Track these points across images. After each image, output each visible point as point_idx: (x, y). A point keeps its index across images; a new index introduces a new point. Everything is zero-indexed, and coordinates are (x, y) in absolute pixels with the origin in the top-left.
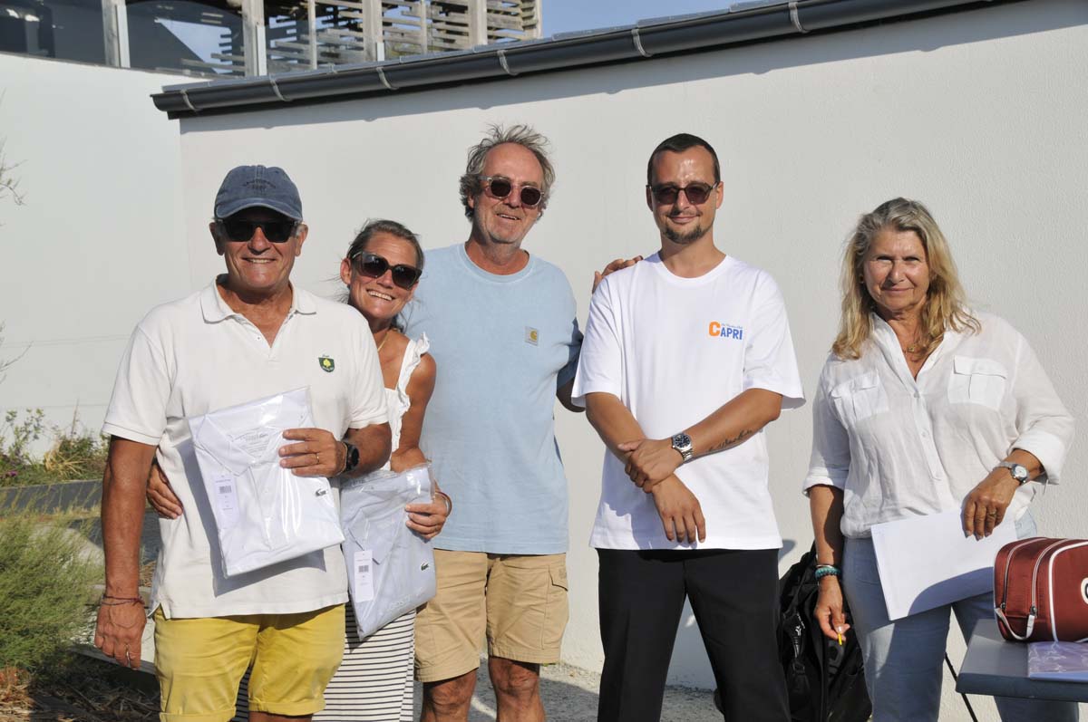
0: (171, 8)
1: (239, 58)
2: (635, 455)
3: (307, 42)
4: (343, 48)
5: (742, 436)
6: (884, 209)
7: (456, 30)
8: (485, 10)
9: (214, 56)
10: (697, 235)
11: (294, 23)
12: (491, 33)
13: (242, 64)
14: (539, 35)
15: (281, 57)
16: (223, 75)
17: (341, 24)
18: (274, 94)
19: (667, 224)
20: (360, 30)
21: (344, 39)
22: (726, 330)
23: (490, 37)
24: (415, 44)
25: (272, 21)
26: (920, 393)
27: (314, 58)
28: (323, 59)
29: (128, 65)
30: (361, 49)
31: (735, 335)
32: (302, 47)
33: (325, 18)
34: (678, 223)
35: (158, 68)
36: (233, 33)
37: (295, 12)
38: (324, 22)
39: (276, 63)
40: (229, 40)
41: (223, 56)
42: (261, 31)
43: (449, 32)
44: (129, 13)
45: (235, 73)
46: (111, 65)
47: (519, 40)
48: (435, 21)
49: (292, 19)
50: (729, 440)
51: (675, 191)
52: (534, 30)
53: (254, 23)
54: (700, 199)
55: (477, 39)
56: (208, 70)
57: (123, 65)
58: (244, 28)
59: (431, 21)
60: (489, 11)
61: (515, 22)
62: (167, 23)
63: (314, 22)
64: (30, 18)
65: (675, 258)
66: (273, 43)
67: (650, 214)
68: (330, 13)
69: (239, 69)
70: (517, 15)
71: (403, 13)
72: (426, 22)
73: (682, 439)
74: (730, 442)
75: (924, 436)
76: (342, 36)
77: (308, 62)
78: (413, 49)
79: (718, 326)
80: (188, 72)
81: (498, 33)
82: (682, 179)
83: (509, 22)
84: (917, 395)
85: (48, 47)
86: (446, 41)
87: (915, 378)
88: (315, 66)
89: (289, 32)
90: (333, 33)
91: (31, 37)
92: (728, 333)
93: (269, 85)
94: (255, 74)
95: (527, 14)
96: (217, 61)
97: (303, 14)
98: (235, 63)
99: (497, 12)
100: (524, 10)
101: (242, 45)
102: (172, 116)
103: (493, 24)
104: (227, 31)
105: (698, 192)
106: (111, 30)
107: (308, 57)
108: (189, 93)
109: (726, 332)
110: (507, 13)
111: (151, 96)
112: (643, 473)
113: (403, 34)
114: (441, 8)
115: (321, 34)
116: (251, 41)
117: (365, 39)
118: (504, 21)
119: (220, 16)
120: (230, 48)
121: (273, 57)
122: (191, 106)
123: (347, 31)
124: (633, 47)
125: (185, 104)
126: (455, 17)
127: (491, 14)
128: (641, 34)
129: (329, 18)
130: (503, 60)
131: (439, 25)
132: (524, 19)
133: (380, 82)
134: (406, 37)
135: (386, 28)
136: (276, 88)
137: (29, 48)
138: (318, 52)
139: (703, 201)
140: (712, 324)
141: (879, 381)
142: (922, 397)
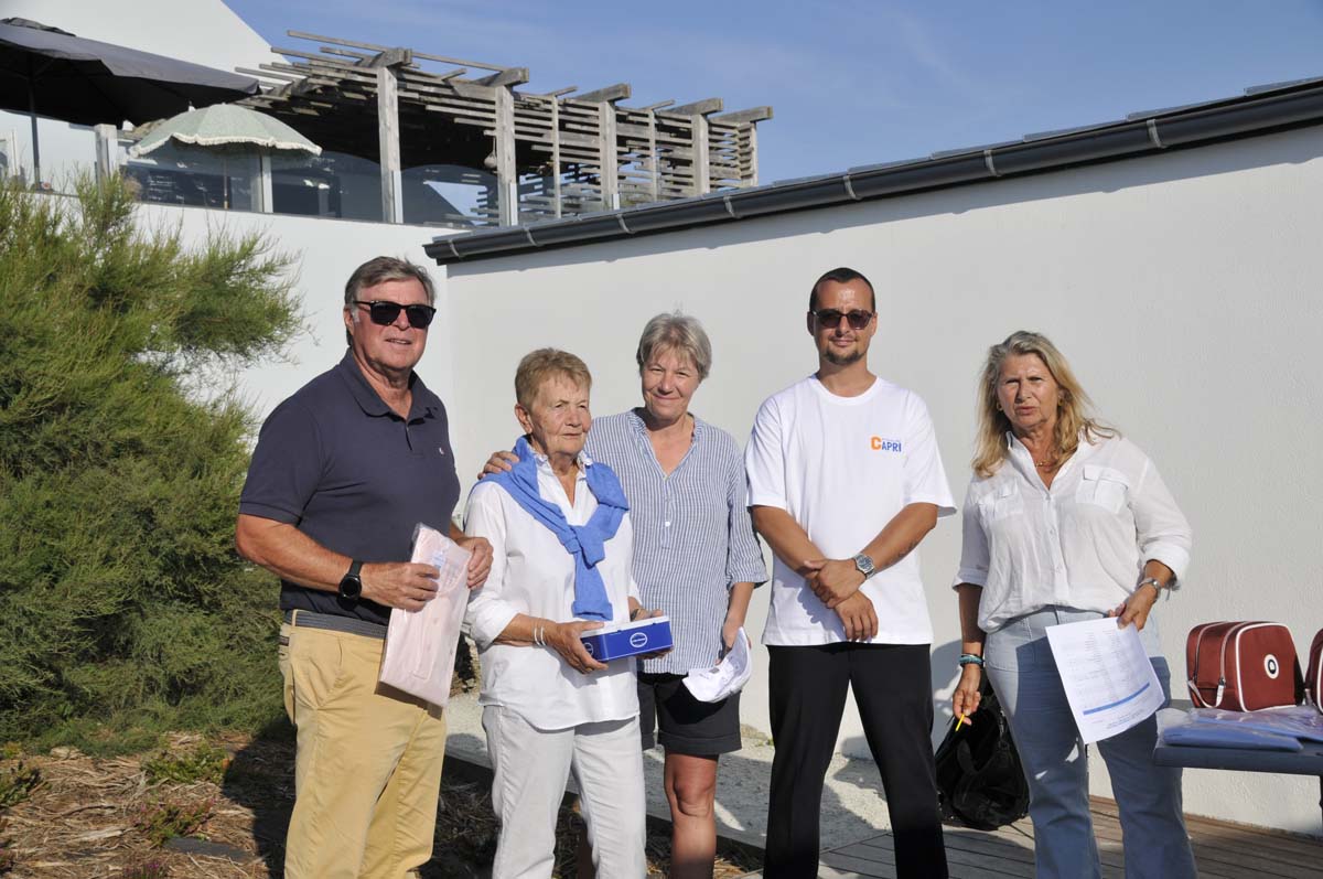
0: (436, 171)
1: (494, 211)
2: (822, 575)
3: (552, 196)
4: (583, 199)
7: (682, 181)
8: (708, 163)
9: (473, 210)
11: (540, 179)
12: (713, 182)
13: (496, 216)
14: (755, 183)
15: (530, 208)
16: (480, 226)
17: (581, 179)
18: (527, 240)
19: (828, 347)
20: (599, 184)
21: (584, 192)
23: (712, 186)
24: (645, 194)
25: (522, 178)
27: (559, 208)
28: (567, 210)
29: (402, 221)
30: (600, 200)
31: (894, 448)
32: (548, 200)
33: (567, 175)
34: (839, 346)
35: (427, 223)
36: (489, 189)
37: (542, 170)
38: (567, 178)
39: (526, 214)
40: (485, 196)
41: (482, 210)
42: (514, 187)
43: (676, 183)
44: (403, 175)
45: (490, 224)
46: (388, 222)
47: (738, 188)
48: (664, 174)
49: (539, 176)
50: (901, 554)
52: (751, 180)
53: (507, 181)
55: (701, 188)
56: (467, 222)
57: (397, 221)
58: (499, 186)
59: (659, 174)
60: (711, 164)
61: (734, 173)
62: (434, 185)
63: (559, 178)
64: (323, 186)
65: (833, 379)
66: (523, 198)
68: (572, 170)
69: (493, 220)
70: (735, 167)
71: (635, 168)
72: (656, 175)
73: (865, 561)
74: (903, 555)
76: (582, 189)
77: (553, 212)
78: (643, 198)
80: (451, 224)
81: (718, 183)
82: (844, 306)
83: (729, 173)
84: (1048, 499)
85: (336, 209)
86: (673, 190)
87: (1048, 486)
88: (559, 215)
89: (536, 187)
90: (574, 187)
91: (323, 203)
93: (523, 233)
94: (509, 224)
95: (744, 165)
96: (475, 215)
97: (549, 172)
98: (490, 215)
99: (718, 165)
100: (742, 162)
101: (497, 199)
102: (440, 263)
103: (715, 175)
104: (484, 189)
106: (388, 191)
107: (553, 208)
108: (455, 243)
109: (885, 447)
110: (726, 165)
111: (423, 246)
113: (635, 186)
114: (669, 163)
115: (566, 189)
116: (504, 196)
117: (602, 192)
118: (725, 172)
119: (477, 176)
120: (485, 203)
121: (523, 210)
122: (457, 254)
123: (586, 184)
124: (845, 191)
125: (451, 251)
126: (681, 170)
127: (713, 167)
128: (852, 180)
129: (571, 174)
130: (729, 206)
131: (667, 177)
132: (742, 170)
133: (620, 227)
134: (638, 189)
135: (622, 181)
136: (529, 235)
137: (321, 210)
138: (562, 204)
139: (863, 327)
140: (873, 439)
141: (1016, 489)
142: (1052, 500)
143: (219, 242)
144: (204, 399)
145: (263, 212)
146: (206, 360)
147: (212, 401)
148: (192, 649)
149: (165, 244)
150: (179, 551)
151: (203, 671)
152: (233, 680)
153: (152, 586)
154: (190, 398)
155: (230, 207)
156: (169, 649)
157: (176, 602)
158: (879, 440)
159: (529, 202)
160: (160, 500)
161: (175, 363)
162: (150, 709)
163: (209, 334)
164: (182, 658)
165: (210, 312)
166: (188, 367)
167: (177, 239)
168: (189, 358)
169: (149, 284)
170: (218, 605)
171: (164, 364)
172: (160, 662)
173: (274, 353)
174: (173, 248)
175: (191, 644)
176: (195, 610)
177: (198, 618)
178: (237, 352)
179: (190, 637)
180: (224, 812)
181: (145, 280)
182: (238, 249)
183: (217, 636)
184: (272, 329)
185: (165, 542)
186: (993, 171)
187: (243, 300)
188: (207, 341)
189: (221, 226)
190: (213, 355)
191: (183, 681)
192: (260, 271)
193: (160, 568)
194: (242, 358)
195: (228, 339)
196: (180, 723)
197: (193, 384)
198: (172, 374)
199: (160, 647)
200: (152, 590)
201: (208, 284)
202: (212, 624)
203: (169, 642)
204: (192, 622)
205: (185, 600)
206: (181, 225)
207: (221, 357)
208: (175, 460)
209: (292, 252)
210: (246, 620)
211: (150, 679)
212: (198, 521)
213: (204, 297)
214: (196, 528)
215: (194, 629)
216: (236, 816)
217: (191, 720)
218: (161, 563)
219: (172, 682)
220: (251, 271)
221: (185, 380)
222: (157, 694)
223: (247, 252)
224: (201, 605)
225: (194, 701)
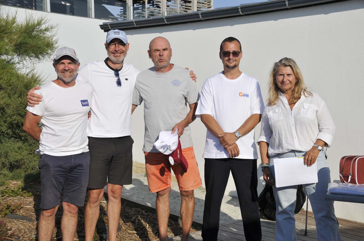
0: (107, 1)
1: (125, 16)
3: (145, 11)
4: (155, 13)
5: (252, 129)
6: (281, 61)
7: (188, 8)
9: (118, 15)
11: (141, 6)
12: (198, 9)
13: (126, 17)
14: (212, 9)
15: (137, 15)
16: (120, 20)
17: (154, 6)
18: (134, 25)
19: (226, 63)
20: (160, 8)
21: (156, 10)
25: (135, 5)
28: (150, 16)
29: (94, 17)
30: (160, 13)
31: (247, 96)
32: (143, 12)
33: (150, 4)
35: (102, 18)
36: (124, 8)
37: (142, 2)
38: (150, 6)
40: (123, 11)
41: (121, 15)
42: (132, 7)
43: (186, 9)
44: (95, 2)
45: (124, 20)
46: (89, 17)
48: (182, 5)
49: (141, 5)
51: (229, 53)
53: (130, 5)
55: (194, 11)
56: (116, 19)
57: (92, 17)
58: (127, 7)
59: (181, 5)
60: (198, 3)
61: (205, 6)
62: (105, 6)
63: (147, 6)
64: (68, 4)
65: (228, 73)
66: (135, 12)
68: (152, 3)
70: (206, 4)
71: (172, 3)
72: (179, 6)
76: (155, 10)
79: (242, 93)
80: (110, 19)
81: (200, 9)
85: (72, 12)
86: (185, 11)
87: (291, 110)
88: (147, 17)
89: (140, 8)
90: (152, 9)
91: (68, 10)
93: (132, 22)
94: (130, 19)
95: (209, 4)
96: (119, 17)
97: (144, 3)
98: (124, 17)
99: (200, 3)
100: (208, 2)
101: (126, 12)
102: (105, 31)
103: (199, 7)
104: (122, 8)
105: (236, 54)
106: (90, 7)
107: (145, 16)
108: (110, 25)
110: (203, 3)
111: (99, 25)
113: (172, 9)
114: (184, 2)
115: (149, 9)
116: (129, 9)
117: (161, 11)
118: (202, 6)
119: (120, 4)
120: (123, 13)
121: (135, 16)
123: (156, 8)
124: (239, 12)
125: (109, 28)
126: (188, 4)
127: (199, 4)
128: (241, 8)
129: (151, 4)
130: (200, 16)
131: (183, 7)
132: (208, 5)
133: (164, 22)
134: (173, 10)
135: (168, 7)
136: (134, 23)
137: (67, 12)
138: (148, 14)
140: (240, 93)
141: (281, 110)
143: (29, 20)
144: (24, 73)
145: (47, 12)
146: (25, 59)
147: (27, 73)
148: (18, 154)
149: (10, 18)
150: (13, 122)
151: (21, 161)
152: (31, 164)
153: (4, 133)
154: (19, 72)
155: (36, 9)
156: (9, 154)
157: (13, 138)
159: (138, 13)
160: (7, 105)
161: (14, 60)
162: (3, 173)
163: (26, 51)
164: (14, 157)
165: (26, 43)
166: (19, 61)
167: (15, 18)
168: (20, 58)
169: (4, 32)
170: (27, 140)
171: (10, 60)
172: (7, 157)
173: (48, 58)
174: (14, 21)
175: (17, 152)
176: (19, 141)
177: (20, 144)
178: (36, 57)
179: (17, 150)
180: (26, 206)
181: (3, 31)
182: (36, 22)
183: (26, 150)
184: (48, 50)
185: (8, 119)
186: (288, 6)
187: (38, 40)
188: (25, 53)
189: (30, 15)
190: (27, 58)
191: (14, 164)
192: (43, 30)
193: (7, 126)
194: (37, 59)
195: (33, 53)
196: (13, 178)
197: (20, 67)
198: (13, 63)
199: (7, 153)
200: (5, 134)
201: (26, 34)
202: (25, 146)
203: (10, 151)
204: (18, 145)
205: (16, 138)
206: (16, 13)
207: (31, 59)
208: (13, 92)
209: (55, 25)
210: (36, 145)
211: (4, 163)
212: (20, 112)
213: (24, 38)
214: (19, 114)
215: (19, 147)
216: (30, 208)
217: (17, 177)
218: (7, 125)
219: (11, 164)
220: (41, 30)
221: (18, 66)
222: (6, 168)
223: (39, 24)
224: (21, 140)
225: (18, 171)
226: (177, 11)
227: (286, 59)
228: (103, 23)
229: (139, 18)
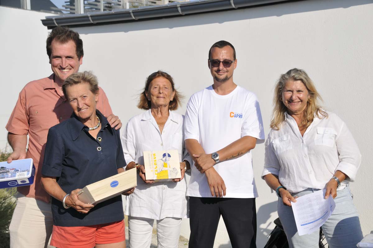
1: (73, 7)
2: (198, 159)
3: (99, 2)
4: (113, 4)
5: (239, 154)
6: (289, 73)
9: (63, 6)
10: (226, 79)
13: (74, 9)
15: (89, 7)
16: (66, 13)
18: (89, 20)
19: (215, 75)
21: (113, 1)
22: (236, 115)
23: (169, 1)
24: (140, 4)
26: (304, 141)
27: (102, 8)
28: (106, 8)
29: (30, 9)
30: (120, 5)
31: (239, 117)
32: (97, 3)
34: (219, 75)
35: (41, 10)
39: (87, 10)
41: (67, 6)
45: (71, 13)
46: (23, 8)
50: (234, 156)
51: (219, 62)
54: (228, 66)
55: (165, 2)
56: (60, 11)
57: (28, 8)
65: (219, 88)
66: (86, 2)
67: (209, 70)
69: (72, 11)
73: (215, 155)
74: (234, 157)
75: (305, 157)
77: (99, 9)
80: (53, 12)
82: (221, 58)
84: (303, 142)
86: (153, 3)
87: (303, 136)
88: (102, 10)
92: (237, 116)
93: (87, 17)
94: (79, 13)
96: (64, 8)
98: (71, 9)
101: (74, 2)
102: (49, 28)
105: (227, 63)
108: (55, 20)
109: (236, 116)
111: (41, 20)
112: (200, 167)
116: (77, 1)
120: (69, 3)
121: (86, 8)
122: (57, 25)
124: (230, 4)
125: (54, 24)
130: (179, 9)
133: (131, 16)
136: (90, 18)
138: (104, 6)
139: (229, 67)
140: (231, 113)
141: (289, 137)
142: (304, 143)
158: (233, 113)
159: (89, 4)
226: (143, 3)
227: (296, 70)
228: (46, 17)
229: (93, 11)
